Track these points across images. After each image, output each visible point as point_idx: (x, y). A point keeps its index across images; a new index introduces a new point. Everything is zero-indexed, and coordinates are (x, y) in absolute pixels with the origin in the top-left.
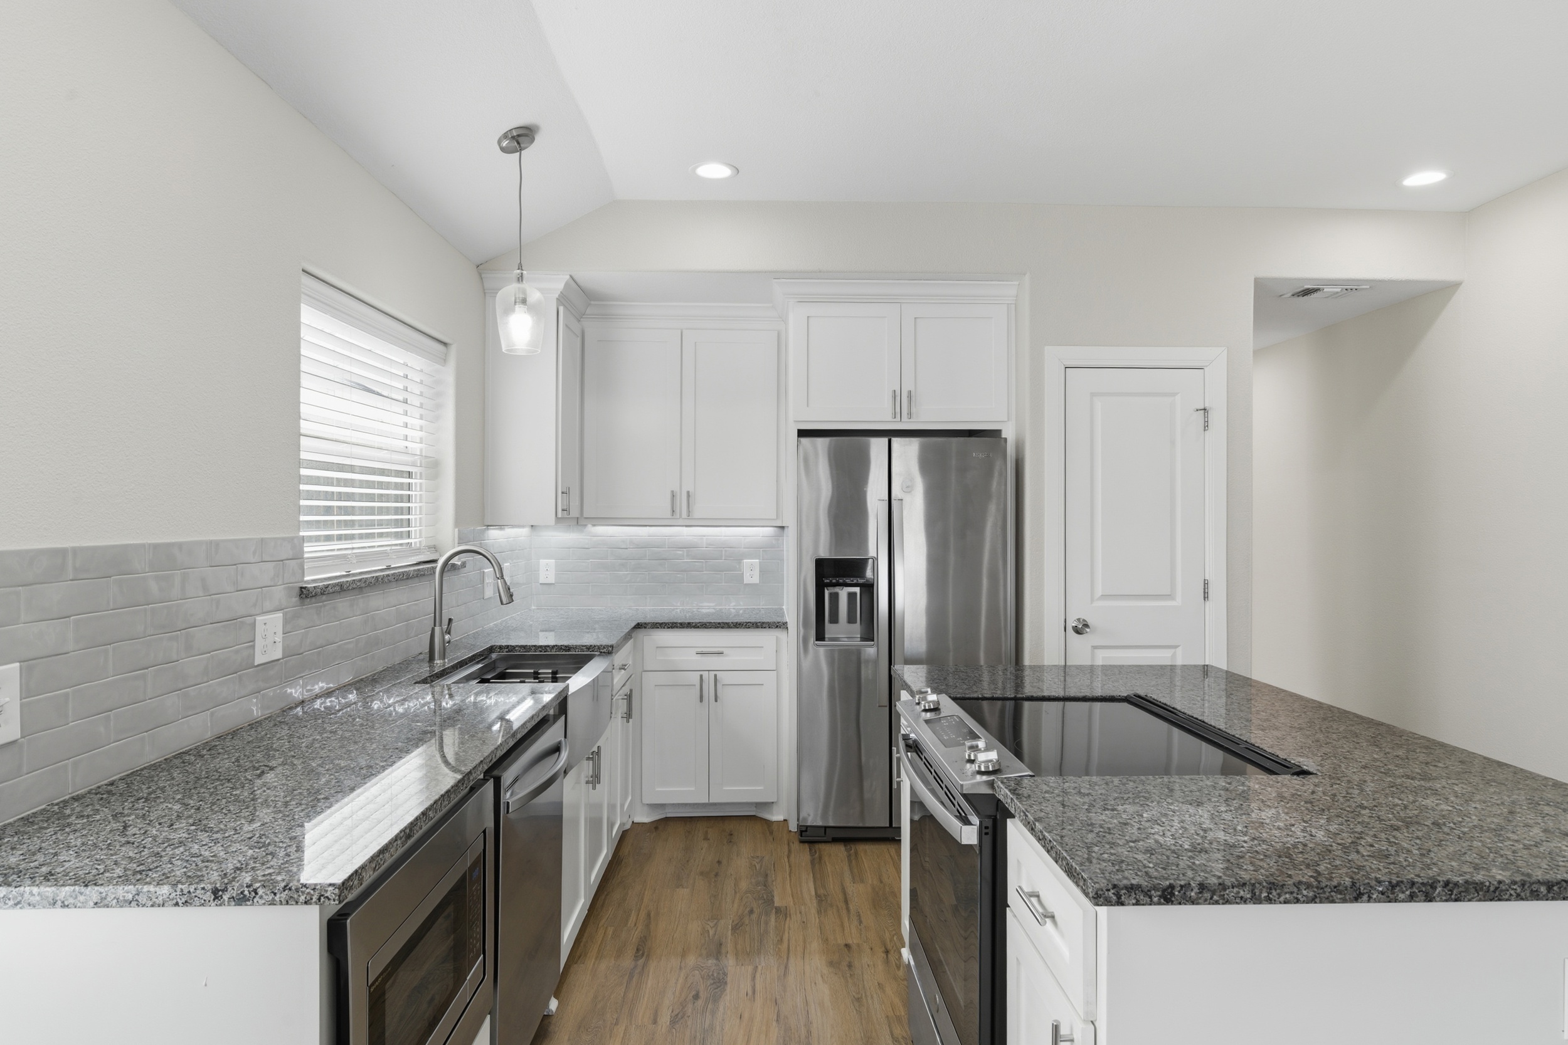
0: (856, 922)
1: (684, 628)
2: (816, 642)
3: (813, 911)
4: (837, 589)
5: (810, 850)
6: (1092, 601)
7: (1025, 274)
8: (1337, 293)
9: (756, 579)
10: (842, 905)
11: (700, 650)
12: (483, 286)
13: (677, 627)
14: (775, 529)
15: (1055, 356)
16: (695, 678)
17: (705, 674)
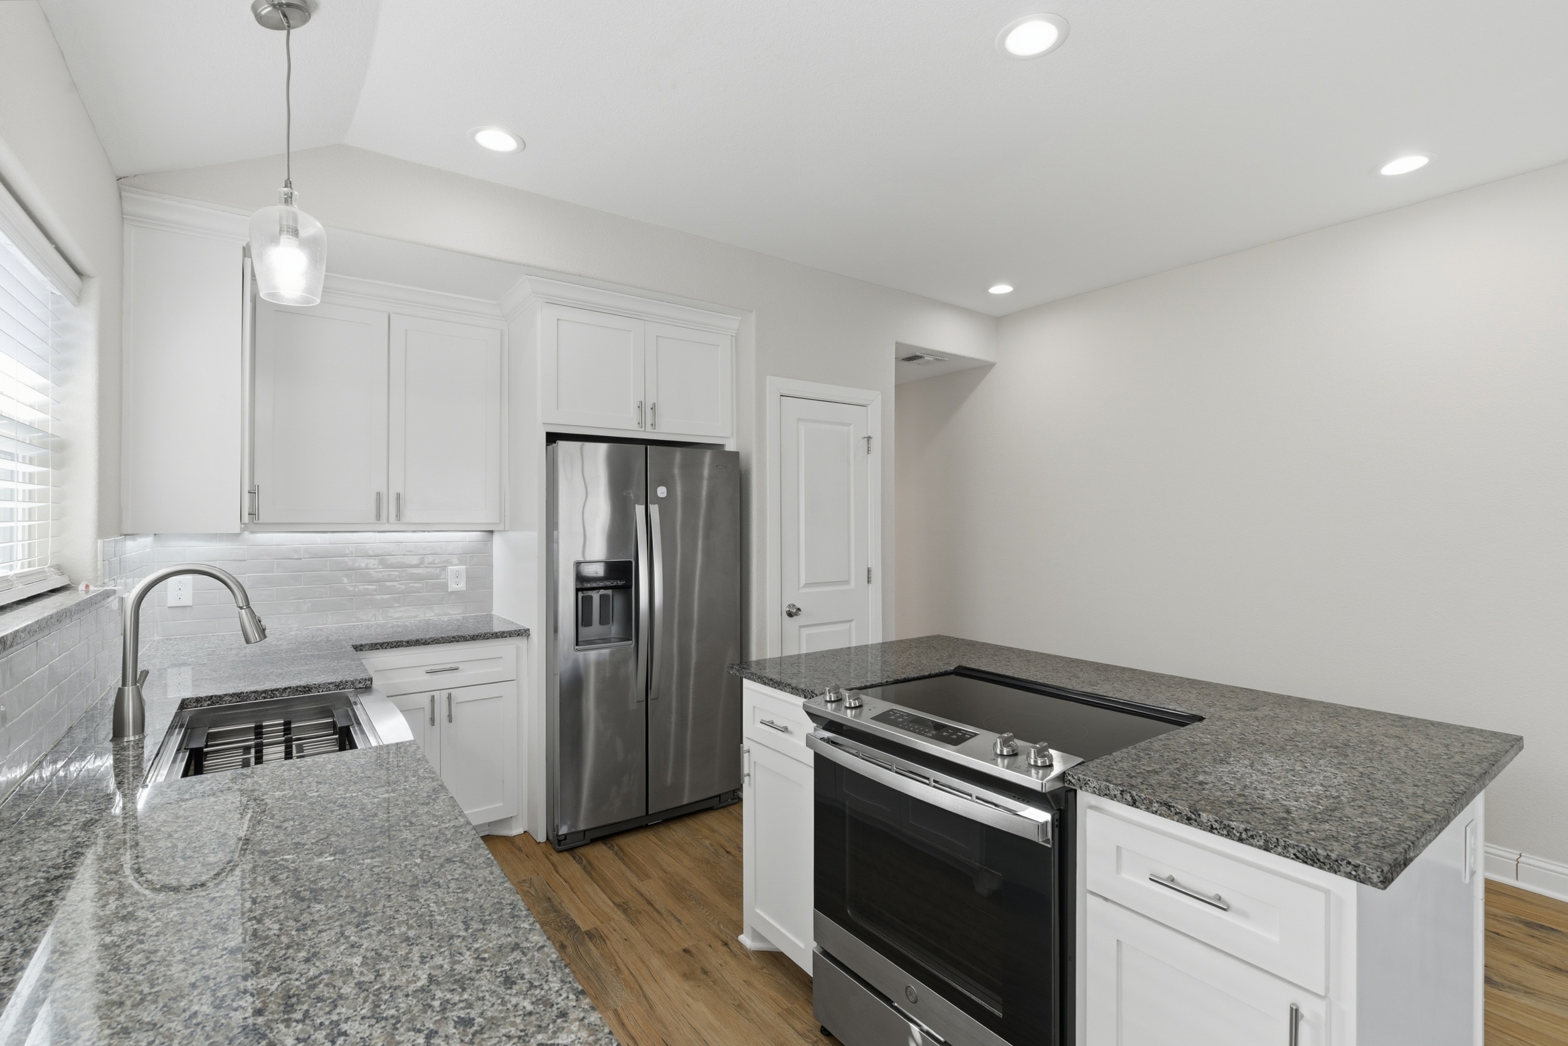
0: (675, 923)
1: (411, 646)
2: (577, 647)
3: (626, 924)
4: (590, 593)
5: (574, 858)
6: (799, 588)
7: (752, 312)
8: (930, 361)
9: (462, 586)
10: (648, 908)
11: (429, 668)
12: (122, 209)
13: (403, 646)
14: (483, 533)
15: (775, 384)
16: (425, 700)
17: (436, 694)
